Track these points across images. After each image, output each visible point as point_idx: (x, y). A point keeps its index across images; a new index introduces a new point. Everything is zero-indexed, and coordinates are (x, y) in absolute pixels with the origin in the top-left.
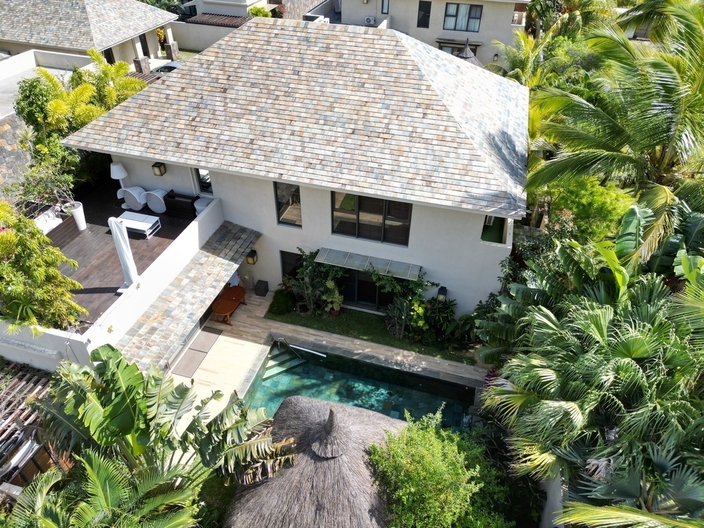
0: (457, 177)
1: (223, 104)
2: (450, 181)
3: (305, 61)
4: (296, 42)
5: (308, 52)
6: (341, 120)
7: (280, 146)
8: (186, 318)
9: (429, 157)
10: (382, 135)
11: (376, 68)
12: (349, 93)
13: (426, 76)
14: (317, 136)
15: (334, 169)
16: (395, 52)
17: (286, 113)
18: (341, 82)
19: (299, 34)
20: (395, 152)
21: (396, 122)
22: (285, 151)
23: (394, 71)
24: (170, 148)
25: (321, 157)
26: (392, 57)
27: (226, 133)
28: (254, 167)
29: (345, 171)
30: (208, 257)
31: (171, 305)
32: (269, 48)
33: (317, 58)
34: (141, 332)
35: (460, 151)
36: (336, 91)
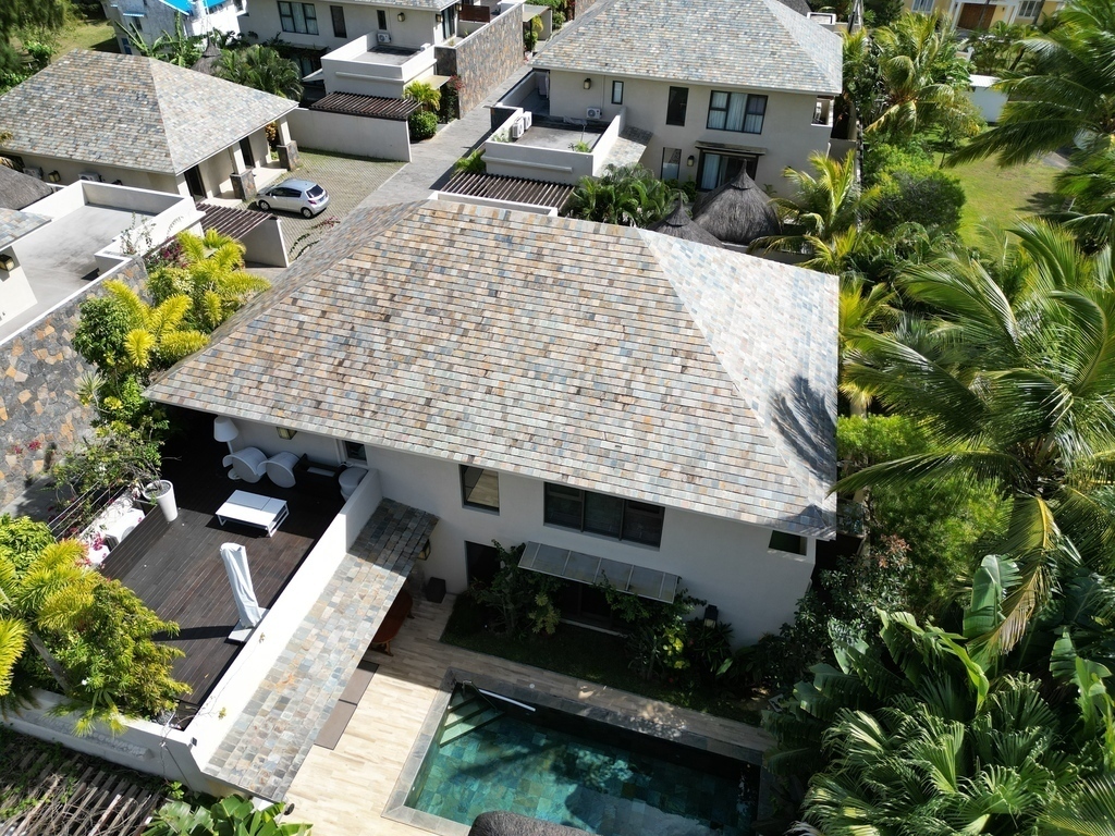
0: (733, 470)
1: (384, 340)
2: (723, 477)
3: (507, 274)
4: (493, 243)
5: (511, 260)
6: (561, 372)
7: (470, 410)
8: (331, 678)
9: (692, 437)
10: (621, 398)
11: (611, 290)
12: (572, 328)
13: (686, 305)
14: (526, 397)
15: (550, 450)
16: (640, 266)
17: (479, 357)
18: (560, 311)
19: (496, 230)
20: (639, 426)
21: (641, 378)
22: (478, 420)
23: (639, 295)
24: (305, 409)
25: (531, 431)
26: (635, 272)
27: (390, 387)
28: (432, 443)
29: (567, 453)
30: (360, 565)
31: (308, 657)
32: (452, 251)
33: (524, 270)
34: (265, 707)
35: (737, 428)
36: (553, 325)
